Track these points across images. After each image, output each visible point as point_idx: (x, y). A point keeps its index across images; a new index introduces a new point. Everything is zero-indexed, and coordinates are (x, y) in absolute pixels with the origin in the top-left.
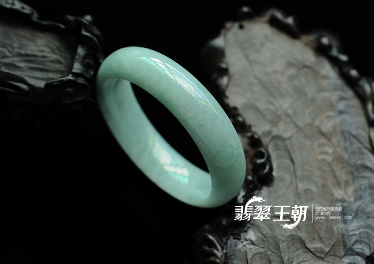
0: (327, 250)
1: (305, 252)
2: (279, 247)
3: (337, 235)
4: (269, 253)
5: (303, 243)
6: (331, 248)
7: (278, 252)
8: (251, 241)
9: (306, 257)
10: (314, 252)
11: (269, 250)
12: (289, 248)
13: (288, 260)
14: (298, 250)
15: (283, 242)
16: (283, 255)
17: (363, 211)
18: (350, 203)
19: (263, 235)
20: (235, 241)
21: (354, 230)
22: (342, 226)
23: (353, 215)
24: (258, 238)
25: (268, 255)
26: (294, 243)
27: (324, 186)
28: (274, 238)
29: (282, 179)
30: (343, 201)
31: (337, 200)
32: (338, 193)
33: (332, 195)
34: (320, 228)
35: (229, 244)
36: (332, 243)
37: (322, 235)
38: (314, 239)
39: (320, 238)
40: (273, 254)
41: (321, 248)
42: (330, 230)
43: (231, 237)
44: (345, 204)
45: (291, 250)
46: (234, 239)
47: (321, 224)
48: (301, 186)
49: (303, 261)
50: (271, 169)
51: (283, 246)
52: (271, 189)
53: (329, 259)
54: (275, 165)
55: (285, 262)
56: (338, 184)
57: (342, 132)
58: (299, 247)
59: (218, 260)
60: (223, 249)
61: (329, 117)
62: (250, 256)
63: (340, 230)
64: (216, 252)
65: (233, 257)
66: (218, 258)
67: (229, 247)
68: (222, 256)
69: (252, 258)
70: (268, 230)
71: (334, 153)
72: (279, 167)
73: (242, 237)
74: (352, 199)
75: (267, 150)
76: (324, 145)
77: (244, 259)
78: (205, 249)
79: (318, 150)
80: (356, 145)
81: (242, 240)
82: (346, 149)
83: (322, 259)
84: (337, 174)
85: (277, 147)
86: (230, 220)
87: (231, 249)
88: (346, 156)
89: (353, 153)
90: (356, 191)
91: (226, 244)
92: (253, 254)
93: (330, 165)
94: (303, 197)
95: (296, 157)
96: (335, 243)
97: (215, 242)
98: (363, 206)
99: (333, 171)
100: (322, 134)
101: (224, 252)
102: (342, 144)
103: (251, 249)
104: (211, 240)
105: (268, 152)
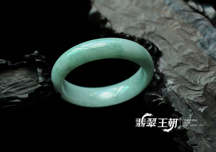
0: (208, 66)
1: (199, 73)
2: (186, 79)
3: (208, 57)
4: (183, 84)
5: (195, 70)
6: (209, 64)
7: (187, 81)
8: (171, 84)
9: (201, 75)
10: (203, 71)
11: (182, 83)
12: (190, 76)
13: (194, 81)
14: (195, 74)
15: (186, 75)
16: (190, 81)
17: (211, 39)
18: (202, 39)
19: (175, 78)
20: (164, 89)
21: (213, 50)
22: (206, 51)
23: (208, 43)
24: (174, 81)
25: (183, 86)
26: (191, 73)
27: (186, 40)
28: (181, 76)
29: (165, 49)
30: (199, 41)
31: (196, 42)
32: (194, 39)
33: (192, 41)
34: (198, 59)
35: (163, 92)
36: (208, 61)
37: (201, 61)
38: (199, 65)
39: (201, 63)
40: (186, 83)
41: (204, 67)
42: (203, 57)
43: (162, 88)
44: (201, 41)
45: (192, 77)
46: (164, 88)
47: (197, 57)
48: (176, 47)
49: (201, 77)
50: (157, 48)
51: (187, 77)
52: (163, 57)
53: (211, 69)
54: (158, 46)
55: (193, 83)
56: (191, 35)
57: (177, 12)
58: (195, 73)
59: (163, 102)
60: (162, 96)
61: (166, 10)
62: (176, 91)
63: (207, 54)
64: (160, 99)
65: (169, 97)
66: (163, 101)
67: (164, 93)
68: (164, 99)
69: (178, 91)
70: (175, 75)
71: (180, 23)
72: (160, 45)
73: (167, 85)
74: (202, 37)
75: (149, 41)
76: (172, 23)
77: (174, 94)
78: (154, 101)
79: (171, 27)
80: (187, 14)
81: (167, 87)
82: (183, 18)
83: (208, 71)
84: (188, 31)
85: (152, 37)
86: (156, 81)
87: (166, 94)
88: (186, 21)
89: (188, 18)
90: (201, 33)
91: (162, 93)
92: (177, 89)
93: (181, 29)
94: (180, 51)
95: (164, 36)
96: (209, 61)
97: (157, 95)
98: (209, 37)
99: (185, 31)
100: (168, 19)
101: (164, 97)
102: (180, 17)
103: (174, 88)
104: (154, 96)
105: (150, 42)
